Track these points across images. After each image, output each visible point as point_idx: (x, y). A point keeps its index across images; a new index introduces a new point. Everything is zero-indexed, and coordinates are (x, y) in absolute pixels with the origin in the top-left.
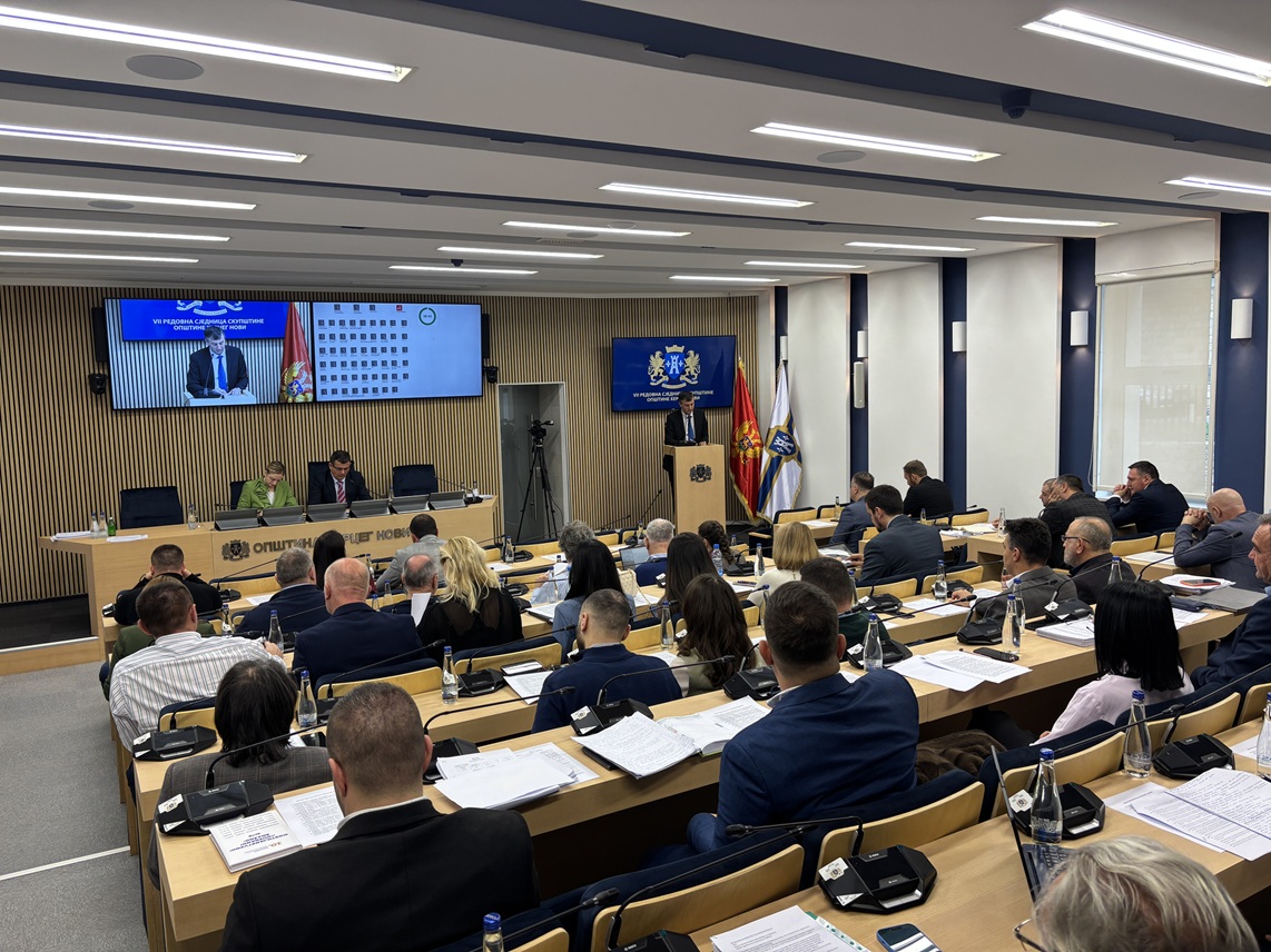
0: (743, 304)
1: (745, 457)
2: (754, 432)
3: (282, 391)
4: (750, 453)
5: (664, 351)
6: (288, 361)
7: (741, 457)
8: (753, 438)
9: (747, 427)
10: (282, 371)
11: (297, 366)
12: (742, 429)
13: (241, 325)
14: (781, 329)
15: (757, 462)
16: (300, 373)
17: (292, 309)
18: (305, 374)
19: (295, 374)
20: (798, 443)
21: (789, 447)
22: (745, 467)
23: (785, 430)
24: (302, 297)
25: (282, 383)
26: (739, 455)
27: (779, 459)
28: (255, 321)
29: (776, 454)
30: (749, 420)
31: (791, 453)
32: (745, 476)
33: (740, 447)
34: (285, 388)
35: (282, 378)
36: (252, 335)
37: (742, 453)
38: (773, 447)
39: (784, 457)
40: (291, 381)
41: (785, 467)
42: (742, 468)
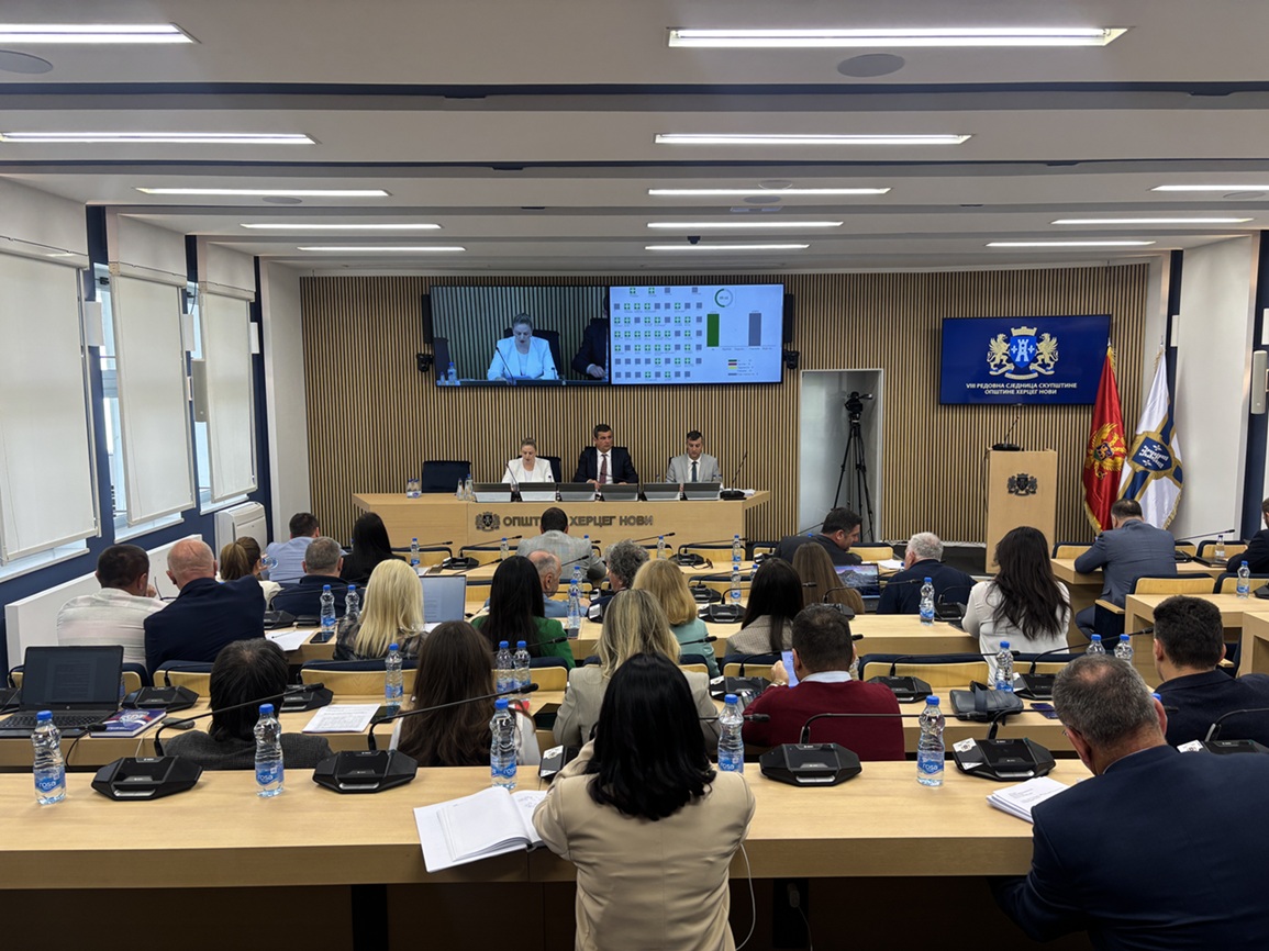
0: (1128, 276)
1: (1101, 469)
2: (1116, 437)
4: (1108, 464)
5: (1009, 334)
7: (1096, 468)
8: (1116, 445)
9: (1108, 430)
12: (1101, 434)
14: (1174, 308)
15: (1116, 475)
20: (1178, 455)
21: (1160, 460)
22: (1100, 481)
23: (1157, 438)
24: (599, 282)
26: (1093, 466)
27: (1145, 475)
29: (1141, 468)
30: (1111, 422)
31: (1163, 469)
32: (1099, 494)
33: (1096, 456)
37: (1097, 463)
38: (1137, 459)
39: (1152, 473)
41: (1152, 485)
42: (1096, 482)
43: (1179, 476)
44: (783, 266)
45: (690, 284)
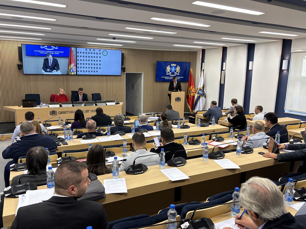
0: (193, 53)
1: (191, 95)
2: (193, 89)
4: (192, 94)
6: (70, 63)
7: (190, 95)
8: (193, 90)
9: (192, 87)
12: (190, 88)
14: (203, 61)
15: (194, 97)
17: (71, 49)
19: (72, 67)
20: (205, 92)
21: (203, 93)
23: (202, 89)
24: (74, 46)
26: (189, 95)
28: (61, 52)
29: (199, 95)
30: (192, 85)
31: (203, 95)
32: (190, 101)
33: (189, 93)
35: (68, 68)
36: (60, 56)
37: (190, 94)
38: (198, 93)
41: (201, 99)
42: (190, 98)
43: (205, 97)
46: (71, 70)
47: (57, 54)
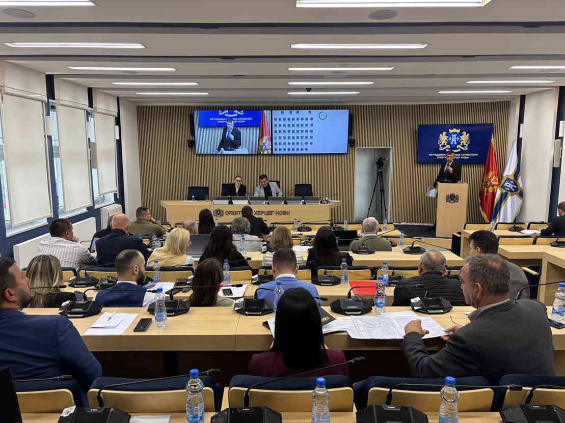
0: (501, 106)
2: (494, 178)
3: (258, 149)
4: (490, 189)
5: (448, 132)
6: (261, 136)
7: (485, 191)
8: (494, 181)
9: (491, 174)
10: (259, 140)
11: (265, 138)
12: (487, 176)
13: (243, 120)
15: (494, 194)
16: (266, 141)
17: (263, 114)
18: (268, 142)
19: (264, 142)
20: (521, 186)
21: (513, 188)
22: (487, 197)
24: (267, 108)
25: (259, 145)
26: (484, 190)
27: (506, 194)
28: (248, 119)
29: (505, 191)
30: (492, 171)
31: (515, 191)
32: (486, 202)
33: (485, 186)
34: (260, 147)
35: (259, 143)
36: (247, 125)
38: (503, 187)
40: (262, 144)
41: (509, 199)
43: (521, 195)
44: (348, 101)
45: (308, 109)
46: (262, 146)
47: (242, 121)
